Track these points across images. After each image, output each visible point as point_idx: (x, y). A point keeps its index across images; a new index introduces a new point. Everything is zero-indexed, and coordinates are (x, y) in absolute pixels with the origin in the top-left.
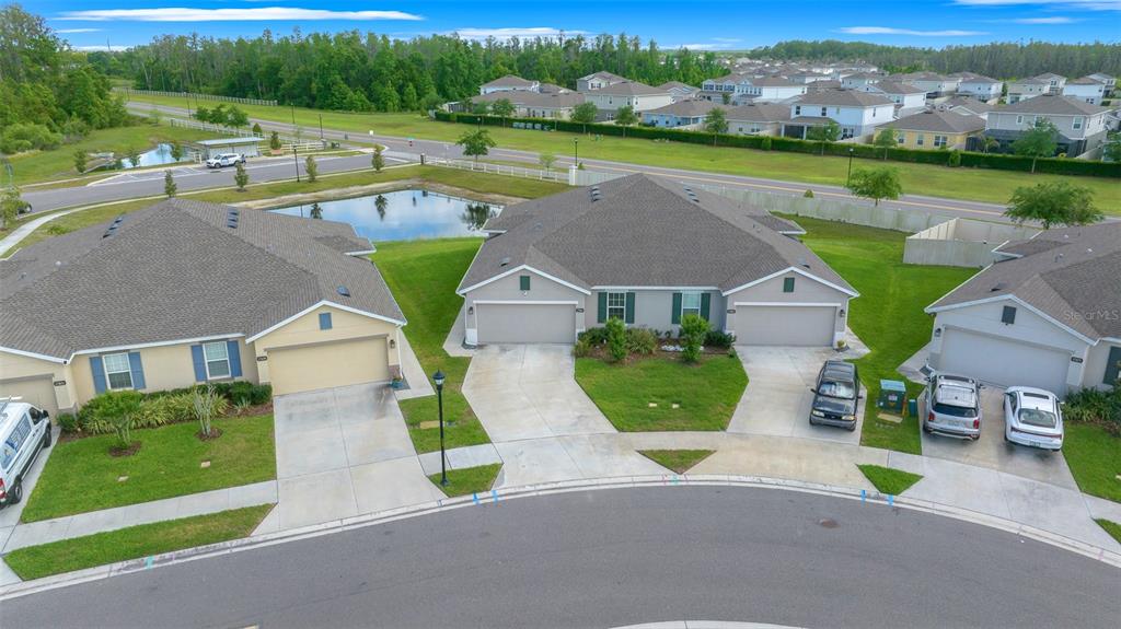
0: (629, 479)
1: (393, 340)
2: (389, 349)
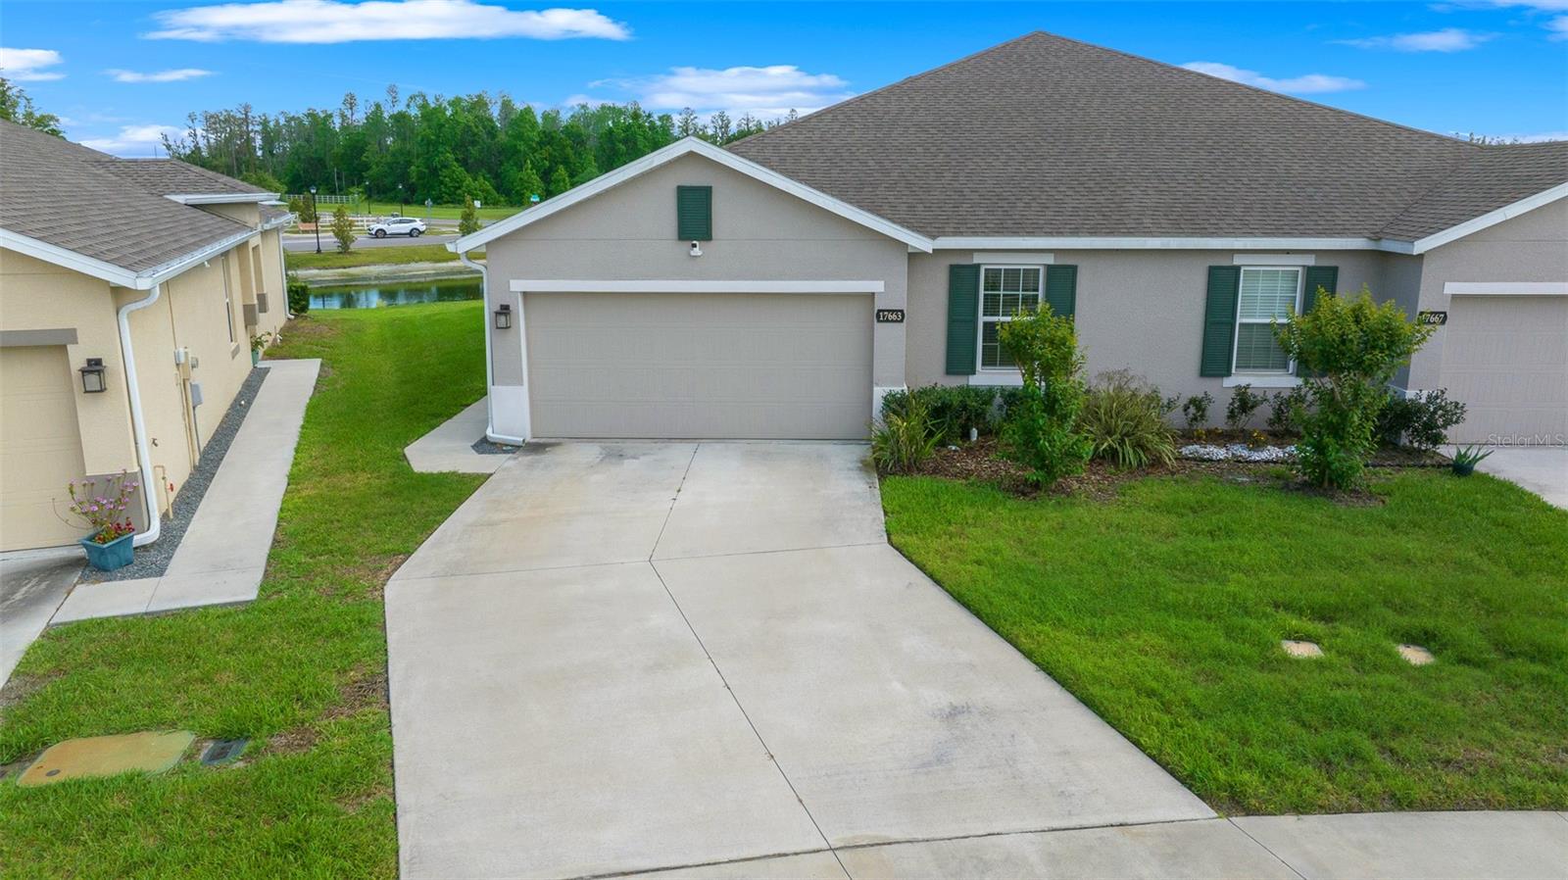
1: (98, 362)
2: (81, 401)
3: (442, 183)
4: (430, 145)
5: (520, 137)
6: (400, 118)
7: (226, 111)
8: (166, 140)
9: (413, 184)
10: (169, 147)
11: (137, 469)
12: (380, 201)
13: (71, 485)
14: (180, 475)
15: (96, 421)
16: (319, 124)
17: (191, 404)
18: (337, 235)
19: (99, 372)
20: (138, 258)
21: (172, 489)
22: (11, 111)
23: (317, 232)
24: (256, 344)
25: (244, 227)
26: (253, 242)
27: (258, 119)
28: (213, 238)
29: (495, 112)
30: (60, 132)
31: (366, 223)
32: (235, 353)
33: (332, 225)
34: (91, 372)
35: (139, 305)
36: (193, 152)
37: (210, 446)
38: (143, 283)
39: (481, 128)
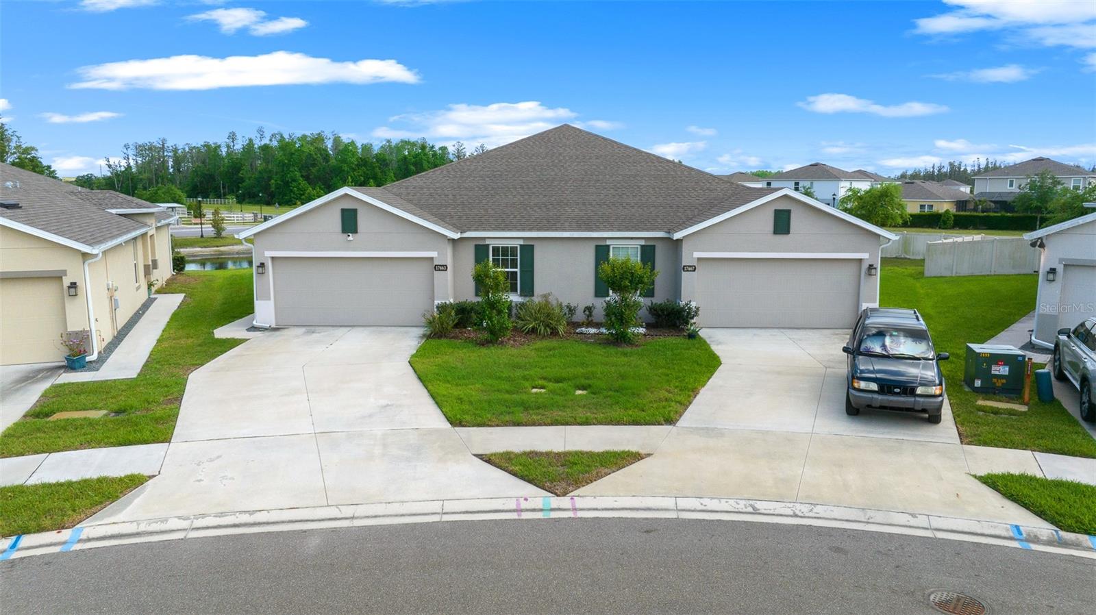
0: (436, 506)
1: (75, 283)
2: (67, 299)
3: (291, 191)
4: (284, 167)
5: (344, 161)
6: (265, 148)
7: (149, 142)
8: (108, 161)
9: (272, 191)
10: (110, 166)
11: (89, 329)
12: (250, 203)
13: (62, 334)
14: (108, 339)
15: (72, 308)
16: (211, 152)
17: (114, 309)
18: (213, 227)
19: (75, 288)
20: (92, 241)
21: (103, 340)
22: (6, 144)
23: (201, 224)
24: (150, 285)
25: (146, 225)
26: (150, 233)
27: (171, 148)
28: (128, 231)
29: (329, 144)
30: (38, 158)
31: (236, 219)
32: (138, 288)
33: (210, 220)
34: (72, 287)
35: (93, 260)
36: (126, 170)
37: (122, 329)
38: (95, 252)
39: (319, 155)
